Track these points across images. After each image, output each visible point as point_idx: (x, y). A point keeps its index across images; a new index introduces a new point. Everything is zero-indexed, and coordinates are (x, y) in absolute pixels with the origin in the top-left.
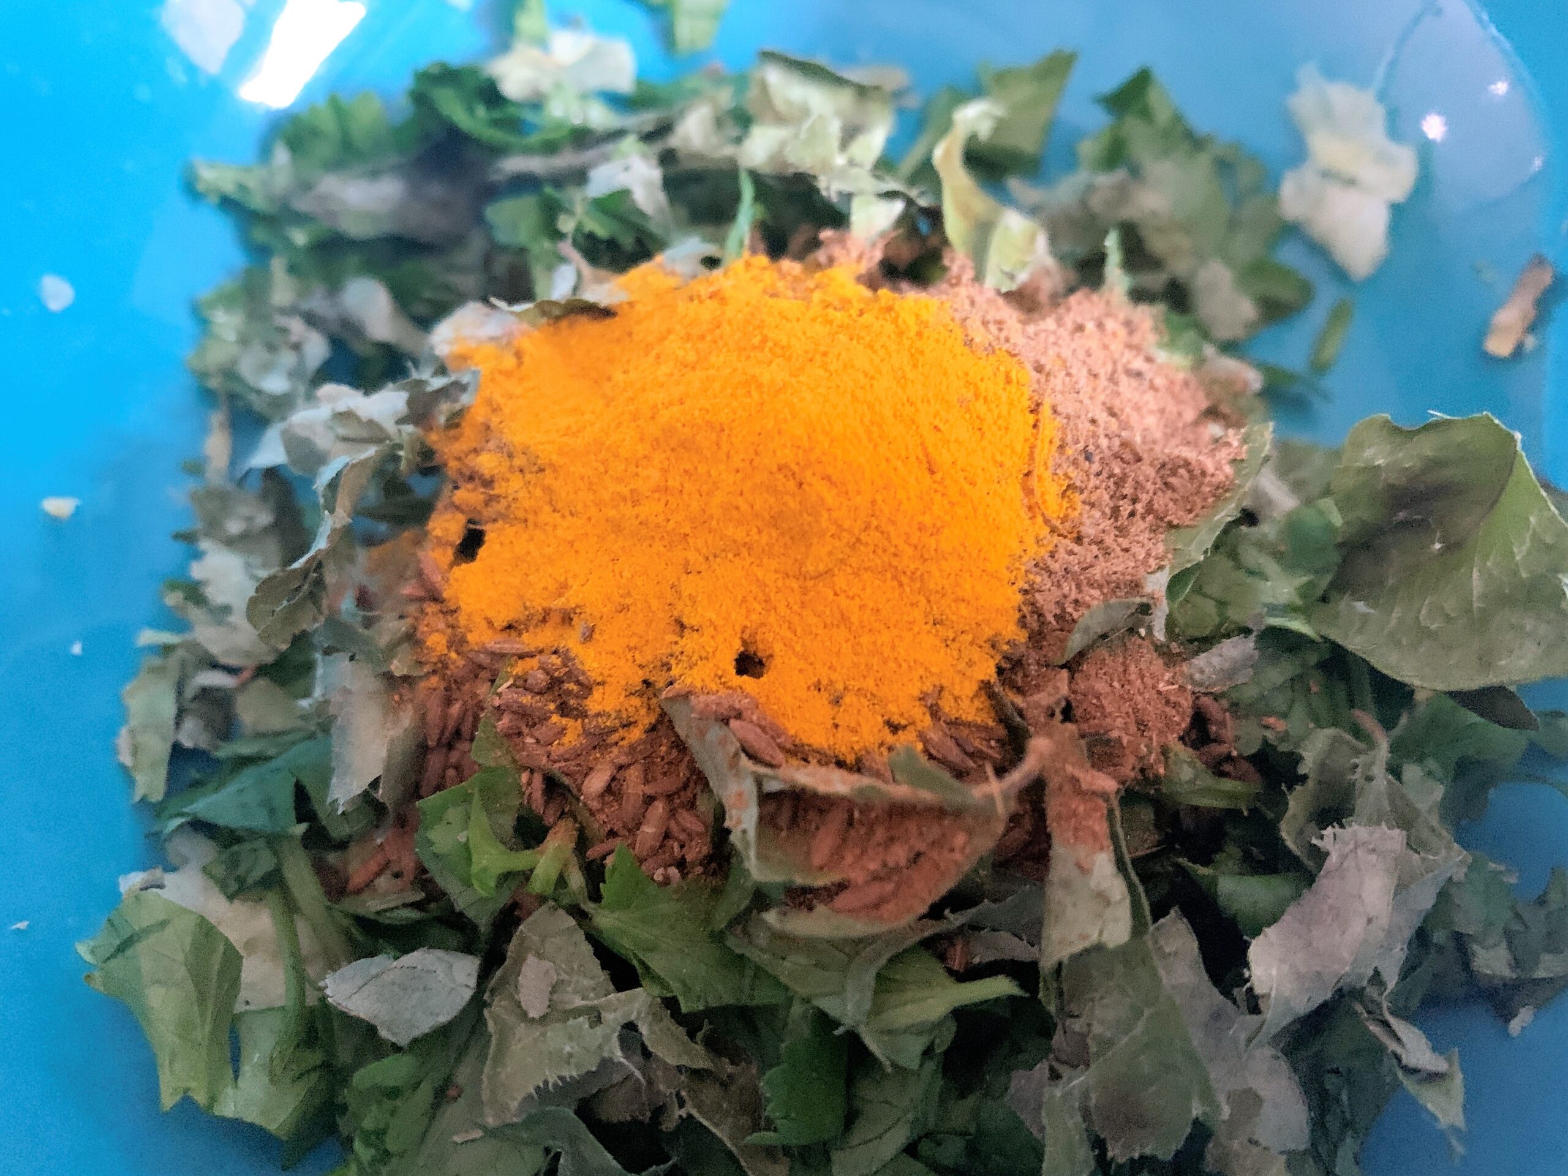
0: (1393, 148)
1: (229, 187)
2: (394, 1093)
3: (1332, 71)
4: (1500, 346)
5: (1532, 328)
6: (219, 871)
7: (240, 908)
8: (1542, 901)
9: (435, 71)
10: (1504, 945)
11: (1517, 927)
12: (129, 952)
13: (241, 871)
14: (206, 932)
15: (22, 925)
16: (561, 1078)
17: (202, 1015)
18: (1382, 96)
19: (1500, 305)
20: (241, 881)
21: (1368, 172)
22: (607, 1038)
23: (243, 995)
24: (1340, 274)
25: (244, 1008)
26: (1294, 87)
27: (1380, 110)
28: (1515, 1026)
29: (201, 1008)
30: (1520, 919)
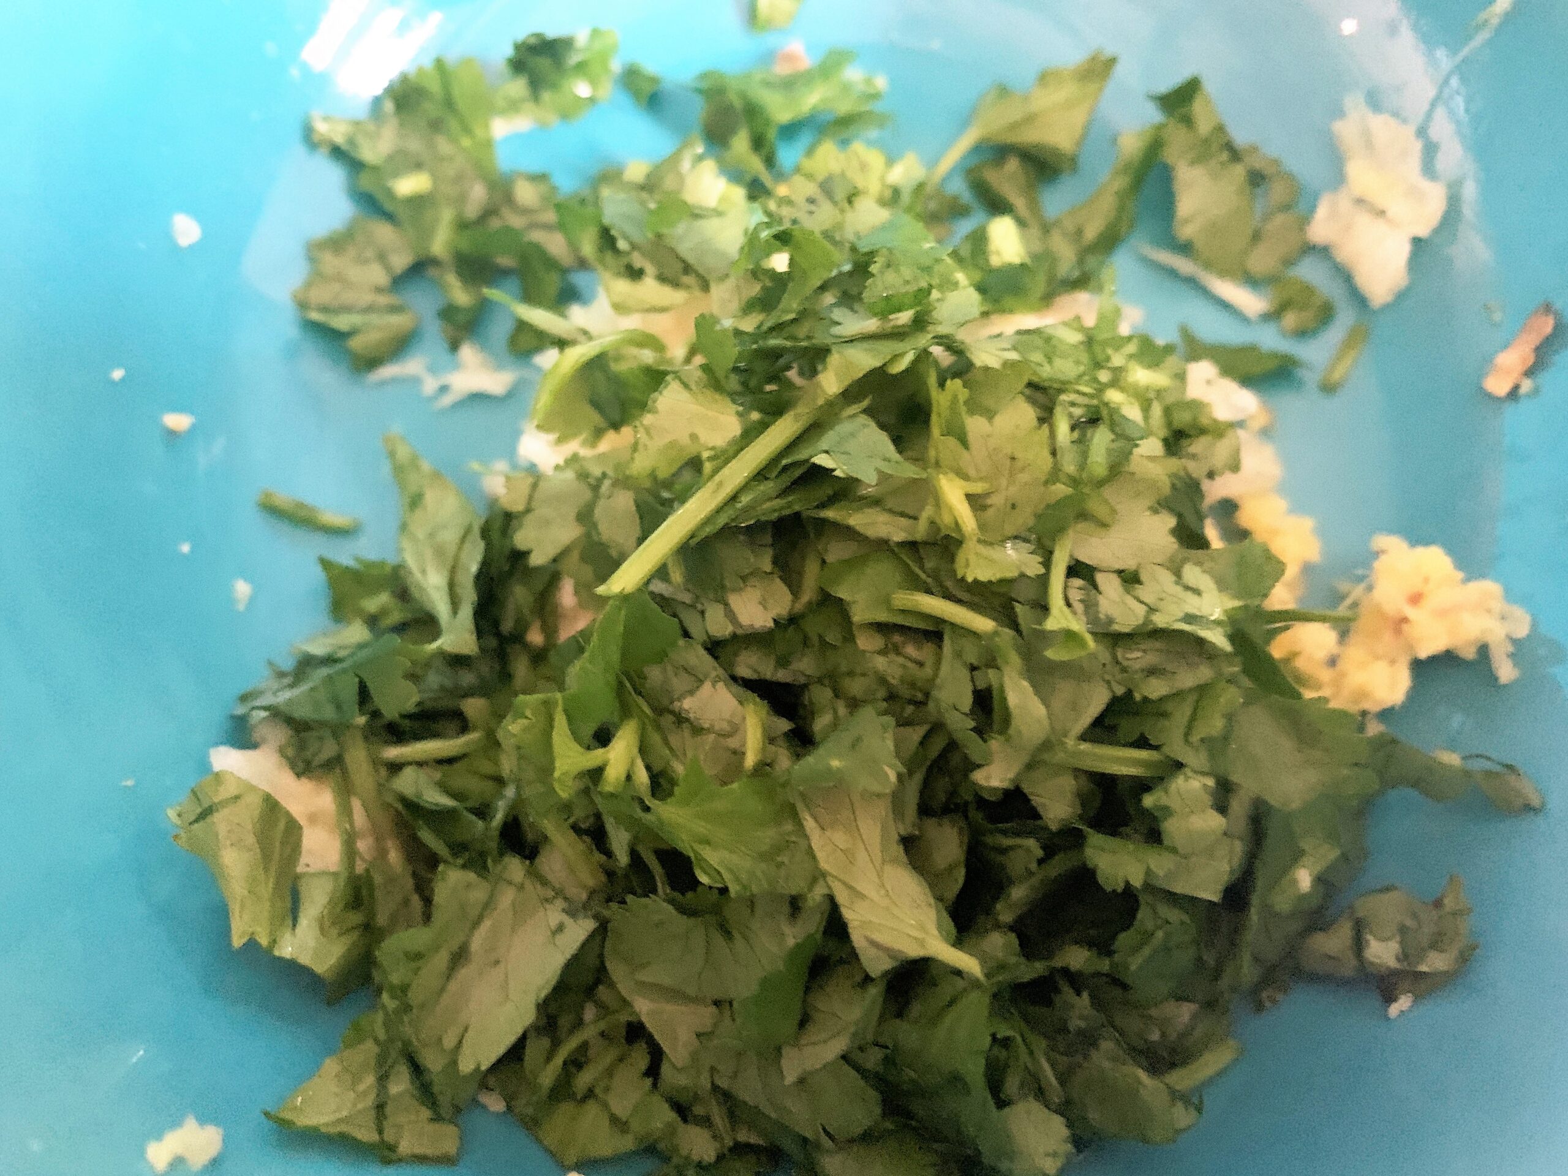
0: (1426, 185)
1: (339, 139)
2: (418, 956)
3: (1375, 101)
4: (1497, 385)
5: (1529, 373)
6: (290, 752)
7: (306, 786)
8: (1438, 904)
9: (533, 41)
11: (1412, 925)
12: (209, 820)
13: (308, 754)
14: (272, 806)
15: (131, 782)
17: (267, 872)
18: (1422, 132)
19: (1503, 347)
20: (307, 762)
21: (1397, 207)
23: (304, 859)
24: (1359, 299)
25: (305, 869)
26: (1339, 113)
27: (1418, 146)
28: (1394, 1010)
29: (266, 869)
30: (1415, 916)
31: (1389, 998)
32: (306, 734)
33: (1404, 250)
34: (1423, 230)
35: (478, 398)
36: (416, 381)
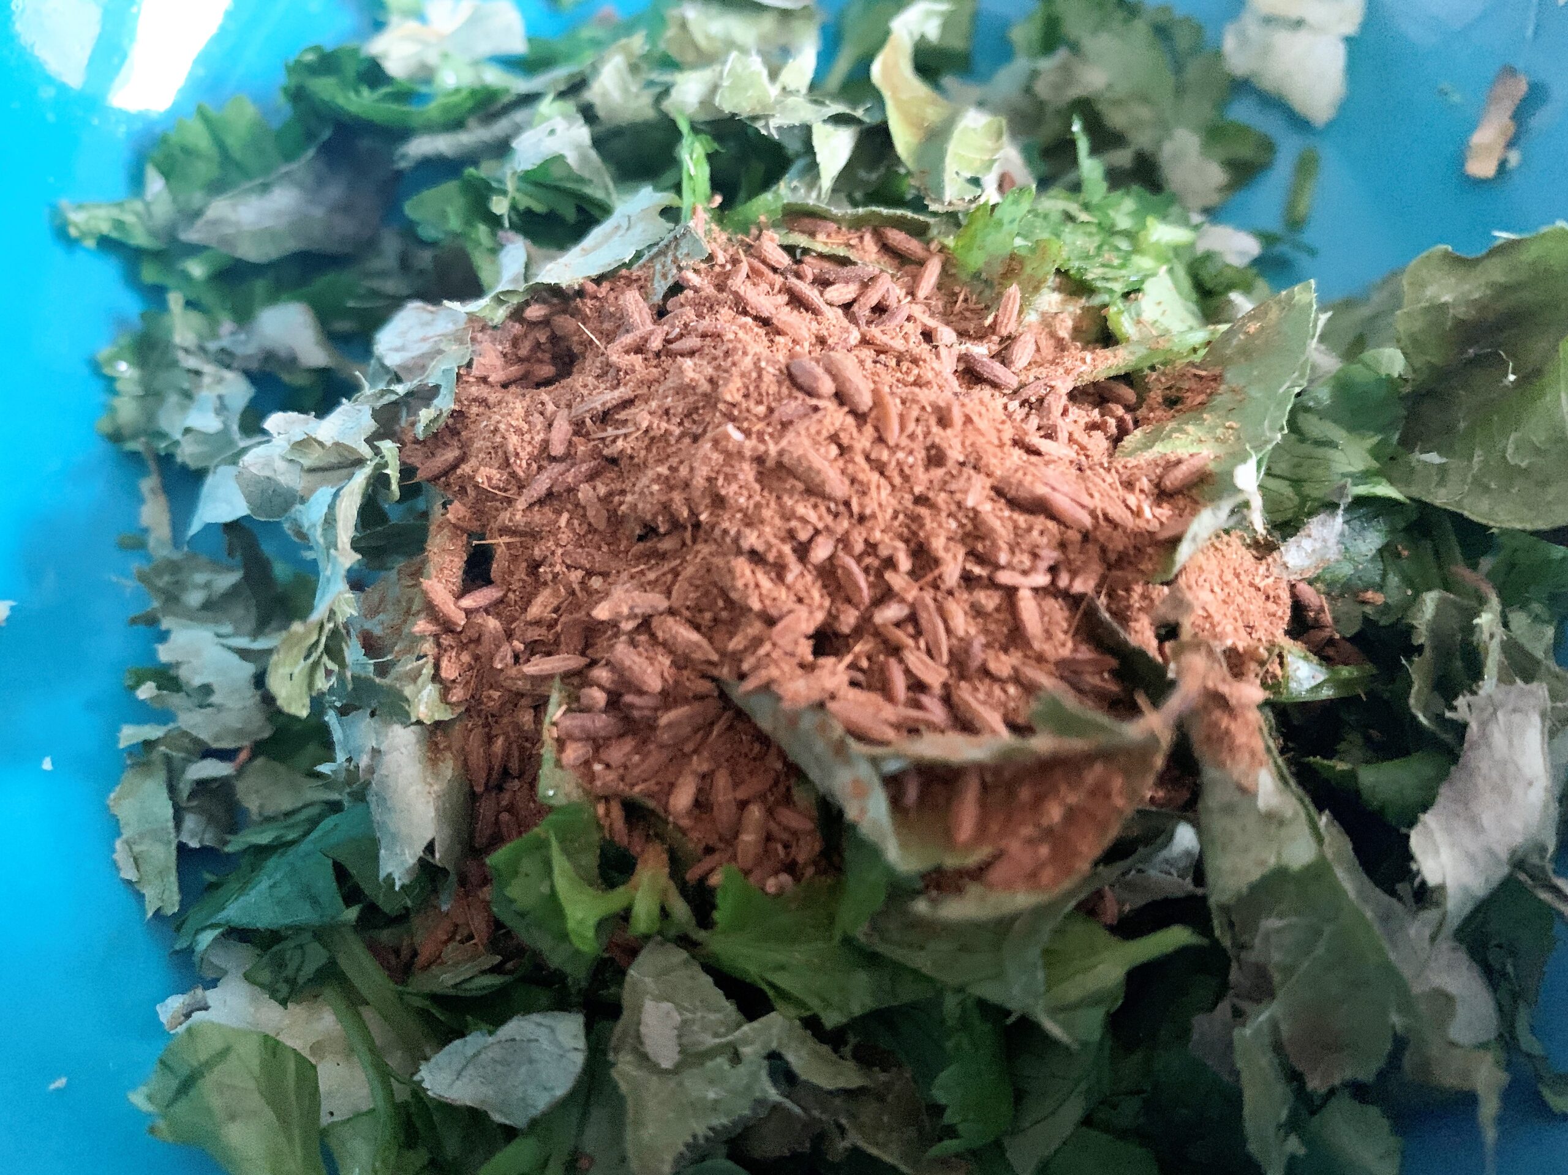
1: (104, 227)
4: (1482, 167)
6: (266, 976)
7: (297, 1010)
9: (311, 57)
12: (193, 1092)
13: (289, 972)
14: (272, 1047)
15: (61, 1083)
16: (711, 1129)
17: (290, 1140)
19: (1473, 126)
20: (292, 982)
21: (1315, 12)
22: (754, 1076)
23: (325, 1107)
25: (330, 1120)
32: (275, 948)
33: (1340, 53)
34: (1350, 26)
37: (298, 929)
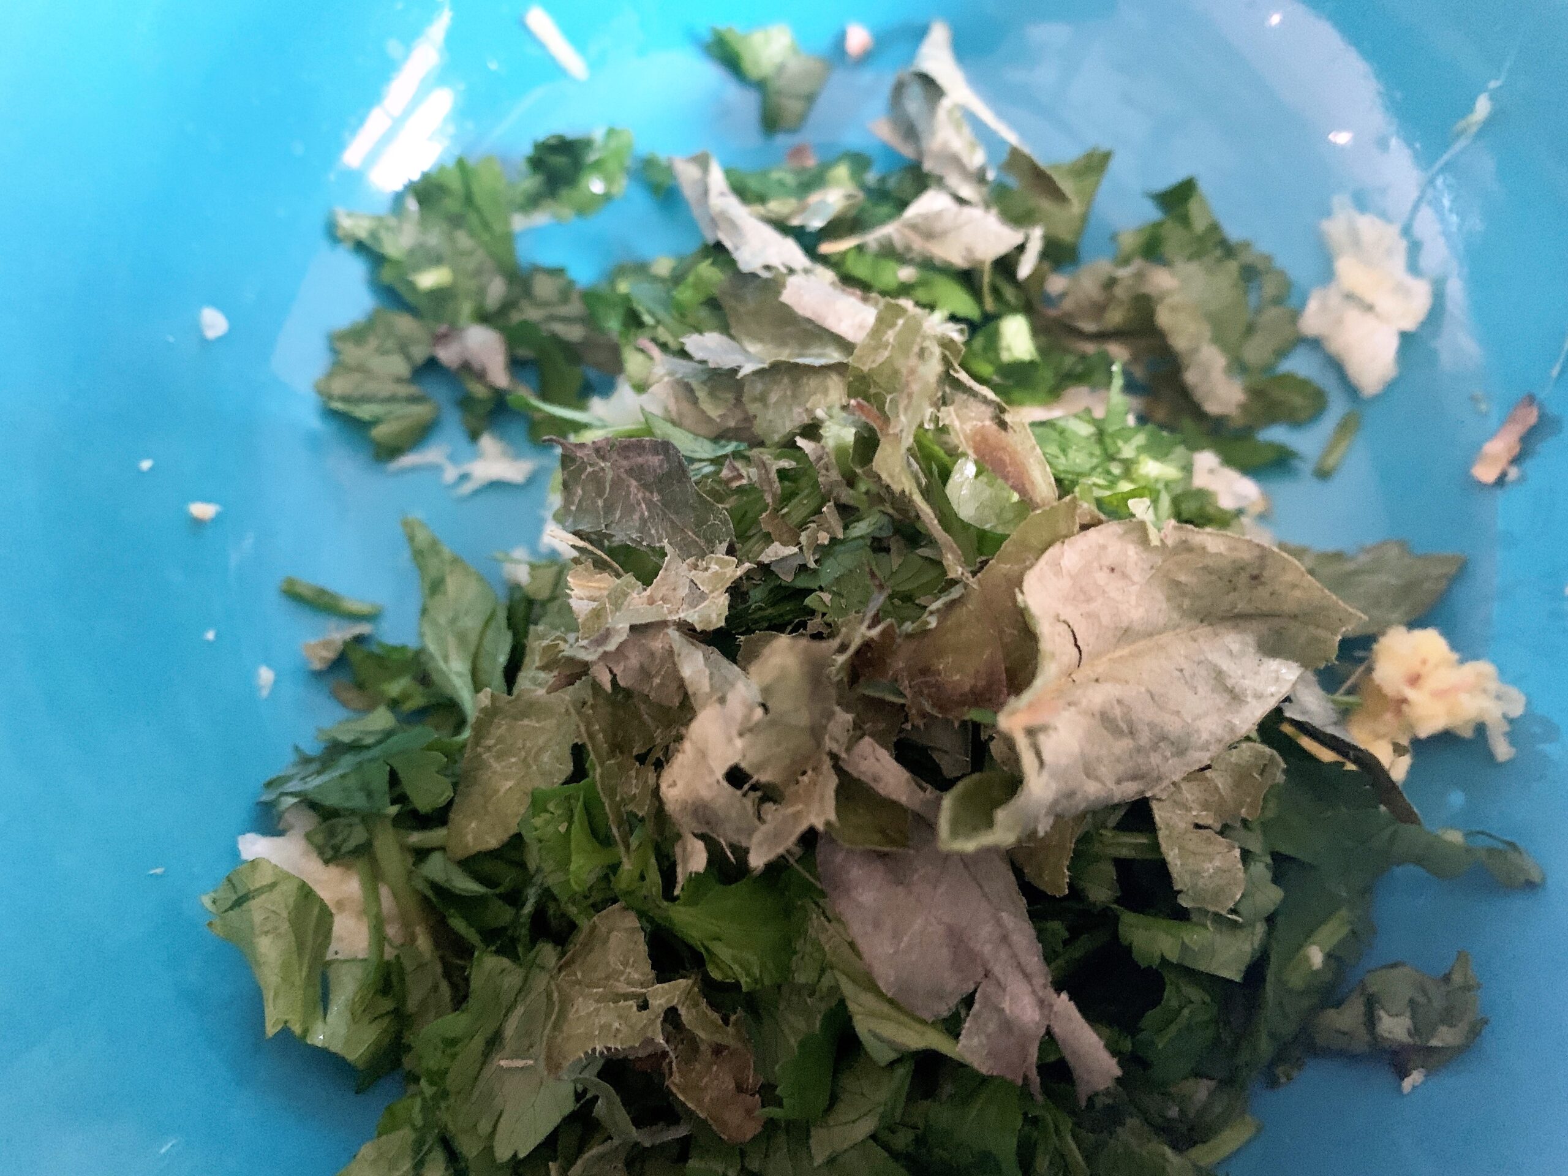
0: (1411, 282)
1: (362, 234)
2: (452, 1042)
3: (1361, 202)
4: (1485, 473)
5: (1516, 461)
6: (319, 839)
7: (333, 872)
8: (1447, 979)
9: (553, 142)
10: (1408, 1014)
11: (1422, 1000)
12: (244, 907)
13: (337, 841)
14: (306, 893)
15: (159, 871)
17: (300, 962)
18: (1406, 231)
20: (336, 849)
21: (1385, 302)
23: (333, 947)
24: (1351, 390)
25: (335, 957)
26: (1328, 213)
27: (1403, 244)
28: (1407, 1084)
29: (300, 955)
30: (1425, 992)
31: (1403, 1073)
32: (334, 821)
33: (1394, 343)
34: (1409, 324)
35: (496, 486)
36: (436, 469)
37: (353, 812)
